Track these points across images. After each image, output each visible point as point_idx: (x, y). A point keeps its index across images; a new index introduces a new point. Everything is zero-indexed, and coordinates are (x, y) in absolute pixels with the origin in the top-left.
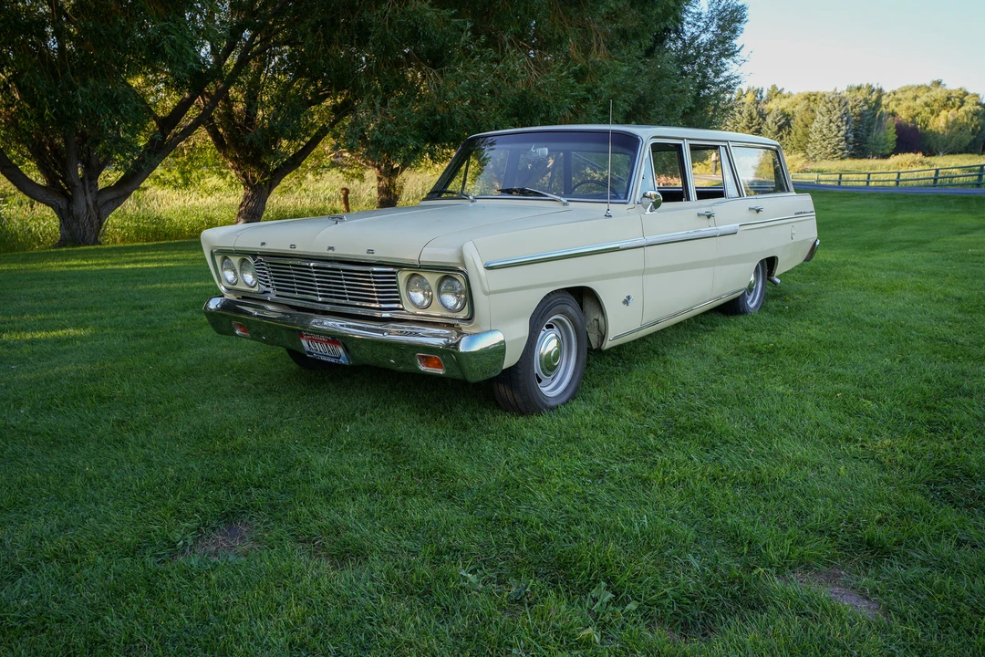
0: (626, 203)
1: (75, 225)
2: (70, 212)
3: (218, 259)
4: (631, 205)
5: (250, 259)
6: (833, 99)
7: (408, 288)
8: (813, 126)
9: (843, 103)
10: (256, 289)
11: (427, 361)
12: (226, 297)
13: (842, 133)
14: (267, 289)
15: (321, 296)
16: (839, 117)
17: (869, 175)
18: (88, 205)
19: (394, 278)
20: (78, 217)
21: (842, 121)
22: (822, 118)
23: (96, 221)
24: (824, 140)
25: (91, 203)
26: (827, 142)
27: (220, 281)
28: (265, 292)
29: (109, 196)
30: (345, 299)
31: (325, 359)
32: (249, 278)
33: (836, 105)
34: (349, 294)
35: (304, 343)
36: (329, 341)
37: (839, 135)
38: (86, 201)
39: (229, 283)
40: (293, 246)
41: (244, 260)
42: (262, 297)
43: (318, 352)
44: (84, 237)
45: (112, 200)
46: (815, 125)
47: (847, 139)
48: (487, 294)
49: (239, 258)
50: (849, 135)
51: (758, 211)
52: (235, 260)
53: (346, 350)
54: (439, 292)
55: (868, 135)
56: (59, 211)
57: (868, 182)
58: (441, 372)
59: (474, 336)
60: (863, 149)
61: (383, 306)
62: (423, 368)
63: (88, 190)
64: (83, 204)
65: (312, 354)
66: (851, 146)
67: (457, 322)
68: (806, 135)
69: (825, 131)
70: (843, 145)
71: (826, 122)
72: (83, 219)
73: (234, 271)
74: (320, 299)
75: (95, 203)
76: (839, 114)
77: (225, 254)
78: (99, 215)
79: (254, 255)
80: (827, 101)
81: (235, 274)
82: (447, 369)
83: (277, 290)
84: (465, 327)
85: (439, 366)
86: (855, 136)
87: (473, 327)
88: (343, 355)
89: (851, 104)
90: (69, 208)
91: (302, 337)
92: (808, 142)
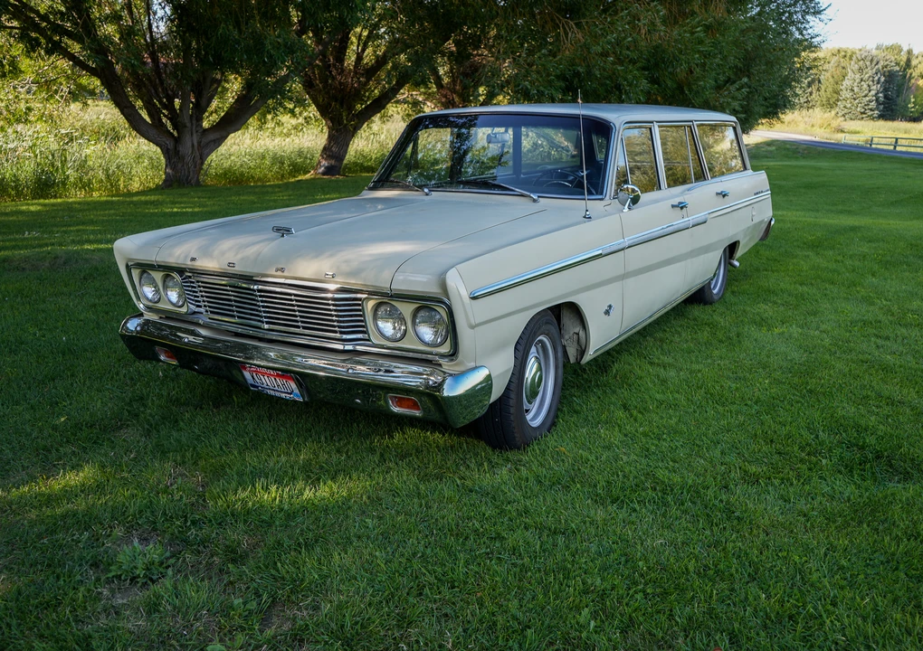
0: (602, 199)
1: (180, 165)
2: (177, 152)
3: (135, 273)
4: (607, 201)
5: (175, 275)
6: (866, 57)
7: (375, 318)
8: (844, 83)
9: (874, 63)
10: (184, 310)
11: (400, 402)
12: (146, 317)
13: (873, 92)
14: (197, 309)
15: (267, 323)
16: (869, 77)
17: (897, 139)
18: (193, 145)
19: (359, 305)
20: (184, 158)
21: (873, 81)
22: (853, 76)
23: (199, 162)
24: (855, 99)
25: (196, 144)
26: (857, 101)
27: (138, 298)
28: (195, 313)
29: (212, 137)
30: (298, 327)
31: (272, 393)
32: (173, 295)
33: (868, 63)
34: (302, 322)
35: (247, 375)
36: (278, 375)
37: (870, 94)
38: (192, 141)
39: (150, 301)
40: (231, 264)
41: (167, 276)
42: (190, 318)
43: (265, 386)
44: (188, 177)
45: (214, 141)
46: (847, 83)
47: (877, 100)
48: (472, 327)
49: (162, 274)
50: (881, 95)
51: (724, 196)
52: (158, 276)
53: (300, 385)
54: (414, 323)
55: (898, 96)
56: (166, 152)
57: (895, 147)
58: (417, 413)
59: (458, 377)
60: (892, 110)
61: (344, 336)
62: (396, 409)
63: (194, 132)
64: (189, 144)
65: (257, 387)
66: (881, 107)
67: (437, 358)
68: (837, 92)
69: (856, 89)
70: (873, 105)
71: (858, 81)
72: (188, 159)
73: (156, 286)
74: (266, 326)
75: (199, 143)
76: (870, 73)
77: (145, 268)
78: (201, 155)
79: (181, 271)
80: (859, 58)
81: (157, 291)
82: (424, 410)
83: (211, 312)
84: (447, 365)
85: (415, 406)
86: (885, 97)
87: (455, 365)
88: (297, 391)
89: (882, 63)
90: (176, 148)
91: (245, 369)
92: (838, 100)
